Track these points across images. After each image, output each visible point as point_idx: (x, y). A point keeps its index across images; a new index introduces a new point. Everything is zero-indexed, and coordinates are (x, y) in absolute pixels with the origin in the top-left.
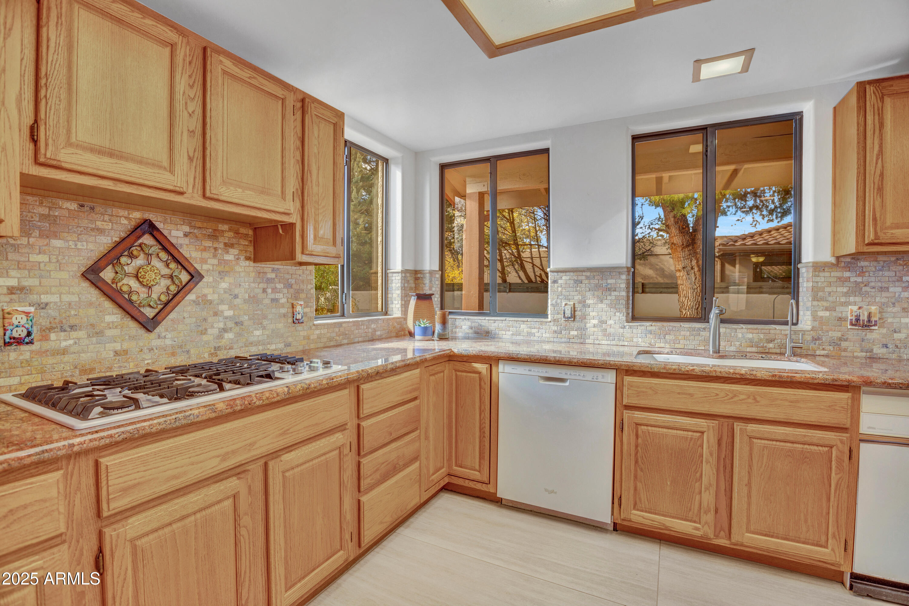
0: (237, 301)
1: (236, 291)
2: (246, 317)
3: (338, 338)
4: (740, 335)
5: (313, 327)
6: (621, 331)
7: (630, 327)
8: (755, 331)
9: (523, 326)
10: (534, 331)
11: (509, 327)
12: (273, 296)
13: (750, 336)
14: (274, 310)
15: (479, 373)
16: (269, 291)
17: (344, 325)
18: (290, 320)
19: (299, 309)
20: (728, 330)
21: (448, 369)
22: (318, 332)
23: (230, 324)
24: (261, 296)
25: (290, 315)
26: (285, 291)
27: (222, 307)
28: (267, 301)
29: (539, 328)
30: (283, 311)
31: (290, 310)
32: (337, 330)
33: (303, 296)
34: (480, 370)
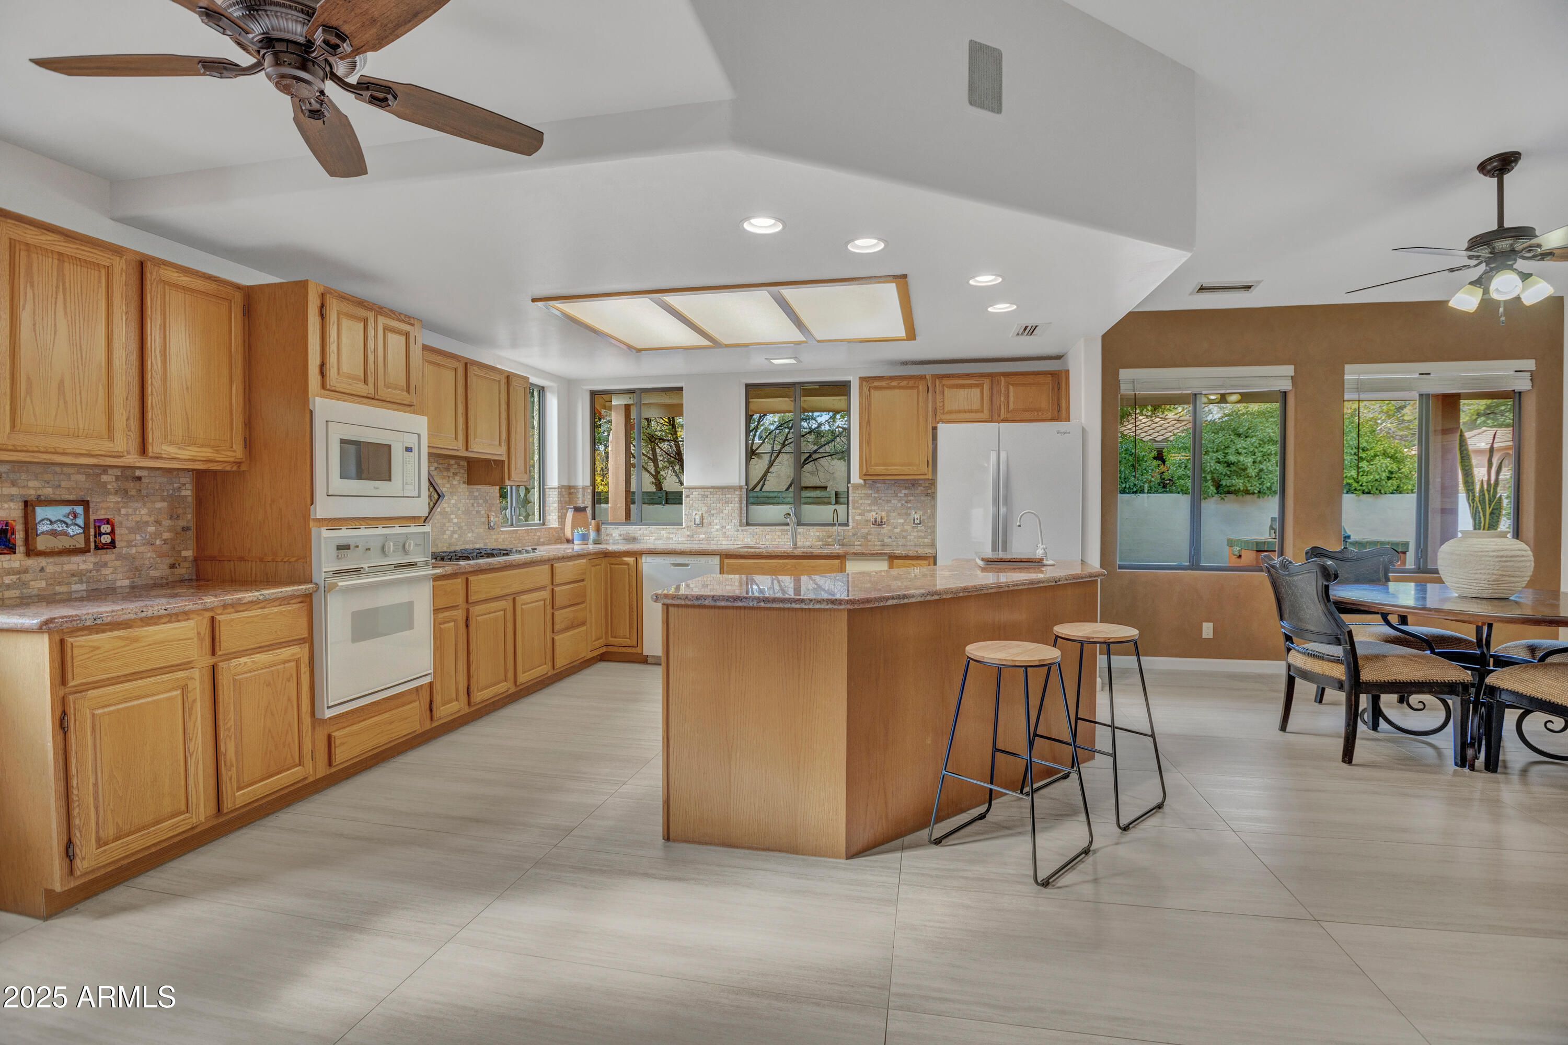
0: (460, 512)
1: (459, 505)
2: (464, 524)
3: (515, 542)
4: (812, 534)
5: (500, 533)
6: (736, 533)
7: (742, 530)
8: (822, 530)
9: (663, 532)
10: (672, 536)
11: (652, 533)
12: (477, 509)
13: (818, 534)
14: (478, 519)
15: (628, 564)
16: (475, 505)
17: (519, 532)
18: (487, 527)
19: (492, 518)
20: (805, 531)
21: (604, 562)
22: (503, 536)
23: (456, 528)
24: (471, 509)
25: (487, 523)
26: (484, 505)
27: (453, 516)
28: (474, 513)
29: (676, 534)
30: (483, 519)
31: (487, 519)
32: (514, 536)
33: (494, 509)
34: (629, 562)
